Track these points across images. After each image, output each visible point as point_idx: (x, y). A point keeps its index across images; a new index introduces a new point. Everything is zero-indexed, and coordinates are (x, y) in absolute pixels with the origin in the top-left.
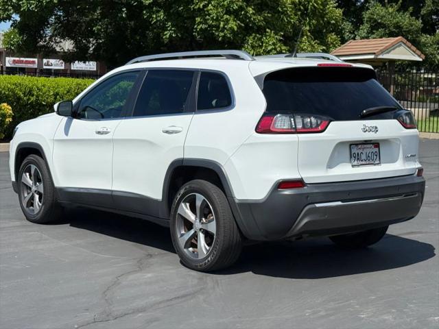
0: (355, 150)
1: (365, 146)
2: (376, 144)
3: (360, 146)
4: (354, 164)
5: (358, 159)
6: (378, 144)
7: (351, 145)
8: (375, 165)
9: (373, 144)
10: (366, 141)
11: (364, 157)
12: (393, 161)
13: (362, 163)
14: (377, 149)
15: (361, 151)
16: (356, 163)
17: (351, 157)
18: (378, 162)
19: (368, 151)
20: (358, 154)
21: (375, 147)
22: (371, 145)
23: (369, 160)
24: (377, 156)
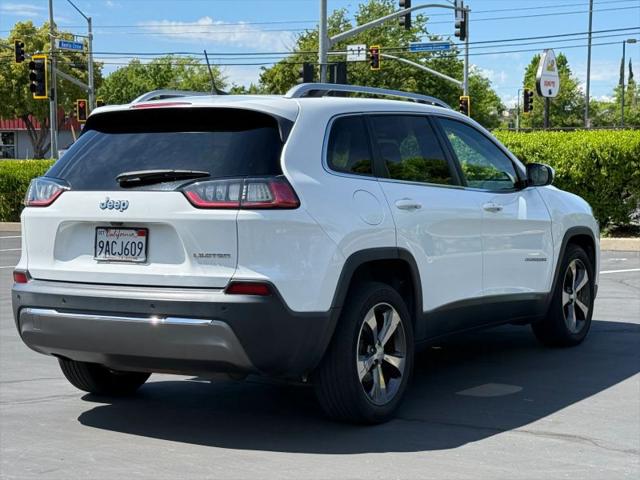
0: (103, 237)
1: (122, 231)
2: (143, 230)
3: (112, 231)
4: (98, 257)
5: (107, 251)
6: (148, 230)
7: (97, 228)
8: (138, 263)
9: (136, 229)
10: (121, 223)
11: (117, 248)
12: (179, 260)
13: (114, 257)
14: (143, 239)
15: (114, 239)
16: (102, 257)
17: (96, 246)
18: (143, 259)
19: (125, 239)
20: (108, 243)
21: (141, 234)
22: (133, 232)
23: (128, 254)
24: (141, 249)
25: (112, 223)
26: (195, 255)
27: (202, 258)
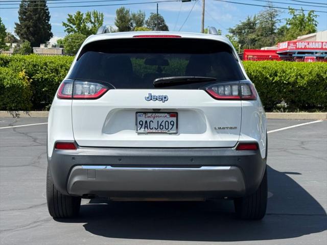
0: (142, 118)
1: (157, 114)
2: (174, 113)
3: (150, 115)
4: (139, 131)
5: (146, 127)
6: (177, 113)
7: (137, 113)
8: (170, 134)
9: (168, 113)
10: (159, 109)
11: (154, 125)
13: (151, 131)
14: (174, 119)
15: (152, 119)
16: (142, 130)
17: (137, 124)
18: (175, 132)
19: (160, 119)
20: (146, 122)
21: (172, 116)
22: (166, 114)
23: (162, 129)
24: (173, 125)
25: (154, 109)
26: (215, 128)
27: (220, 129)
